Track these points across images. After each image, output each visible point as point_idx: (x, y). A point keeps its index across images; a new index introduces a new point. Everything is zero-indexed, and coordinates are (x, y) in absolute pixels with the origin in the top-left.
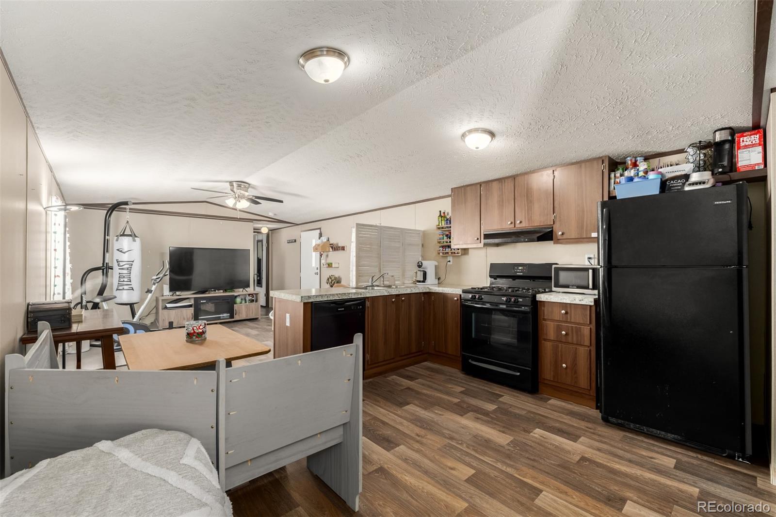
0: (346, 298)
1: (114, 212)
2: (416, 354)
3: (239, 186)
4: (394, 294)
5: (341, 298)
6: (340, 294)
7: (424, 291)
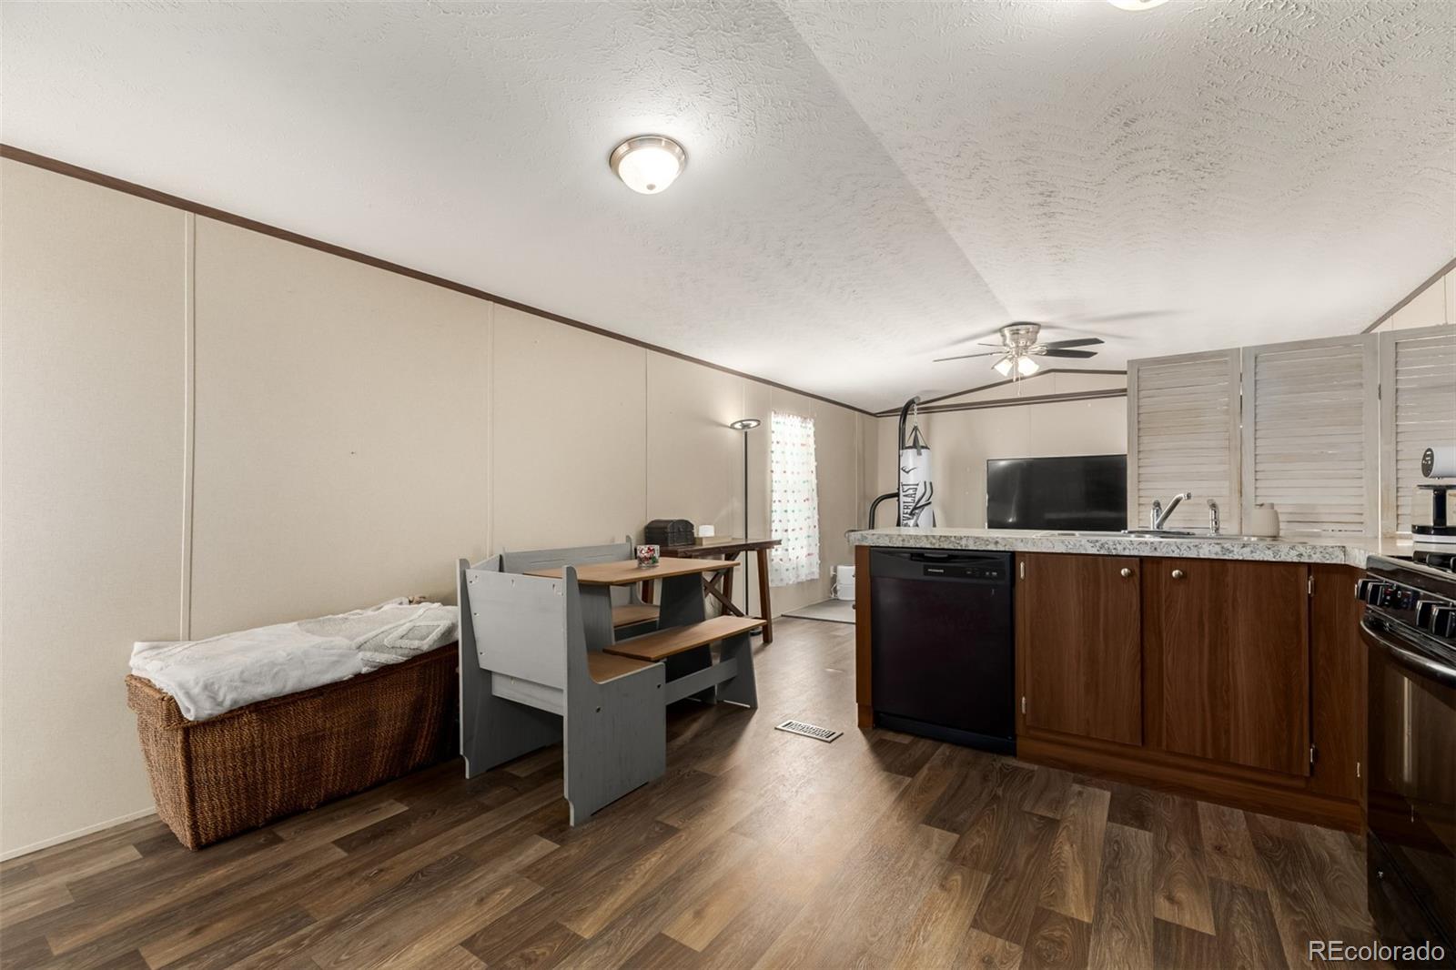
0: (951, 547)
1: (908, 416)
2: (1248, 774)
3: (1016, 333)
4: (1127, 553)
5: (937, 546)
6: (934, 537)
7: (1316, 559)
